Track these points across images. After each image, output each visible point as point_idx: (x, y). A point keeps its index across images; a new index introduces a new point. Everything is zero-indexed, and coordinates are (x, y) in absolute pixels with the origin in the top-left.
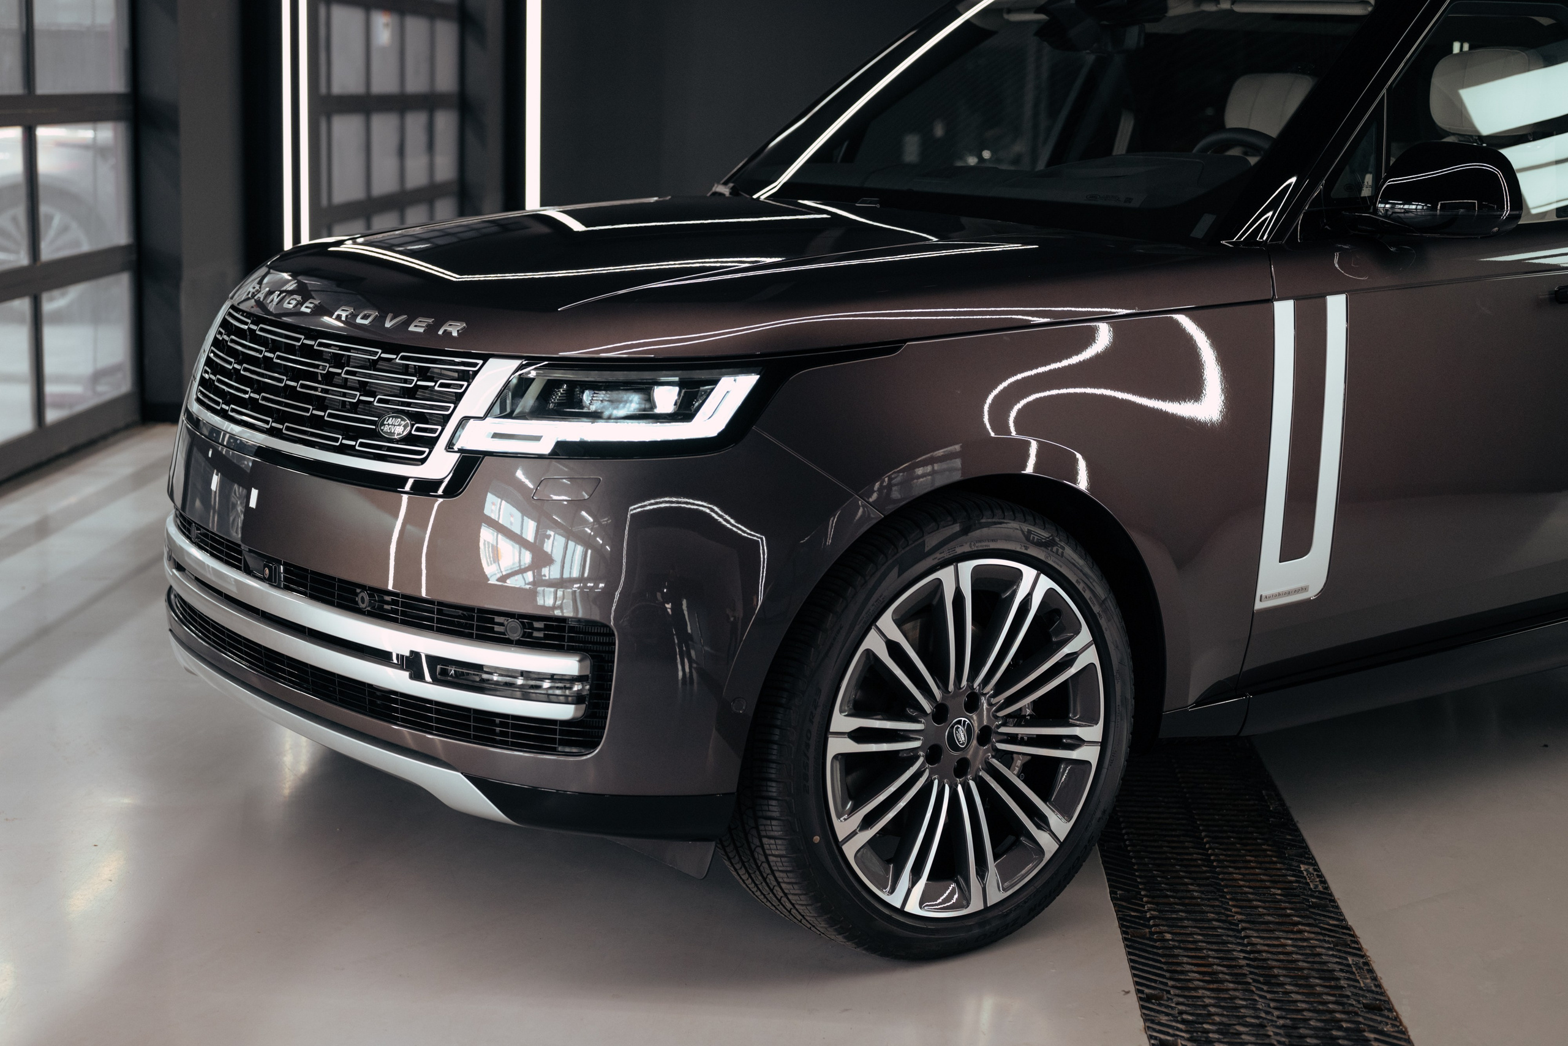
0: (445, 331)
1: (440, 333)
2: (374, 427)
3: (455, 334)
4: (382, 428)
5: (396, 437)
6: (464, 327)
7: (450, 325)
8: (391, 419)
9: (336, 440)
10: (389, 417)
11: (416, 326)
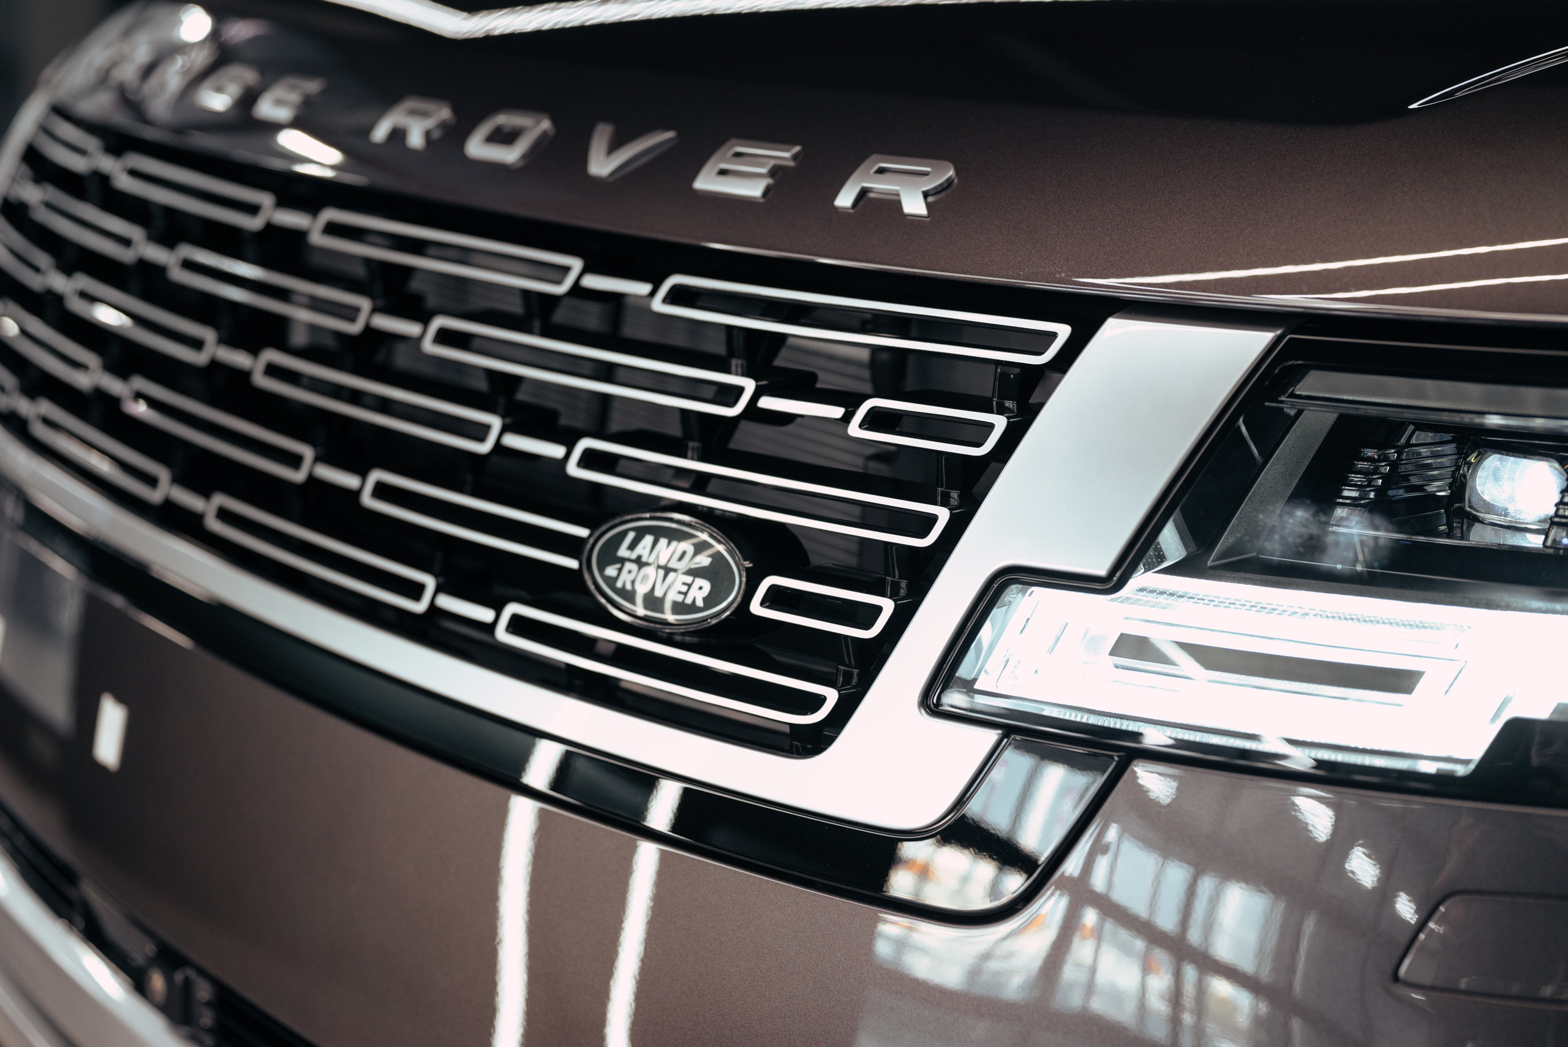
0: (864, 192)
1: (845, 199)
2: (572, 564)
3: (914, 205)
4: (611, 571)
5: (671, 618)
6: (949, 182)
7: (881, 171)
8: (648, 539)
9: (414, 590)
10: (641, 533)
11: (723, 172)
